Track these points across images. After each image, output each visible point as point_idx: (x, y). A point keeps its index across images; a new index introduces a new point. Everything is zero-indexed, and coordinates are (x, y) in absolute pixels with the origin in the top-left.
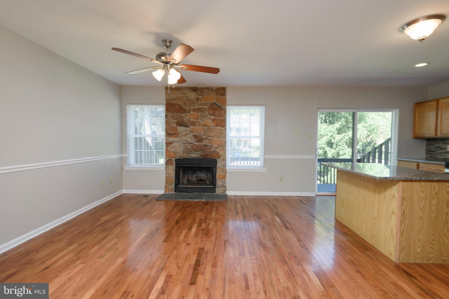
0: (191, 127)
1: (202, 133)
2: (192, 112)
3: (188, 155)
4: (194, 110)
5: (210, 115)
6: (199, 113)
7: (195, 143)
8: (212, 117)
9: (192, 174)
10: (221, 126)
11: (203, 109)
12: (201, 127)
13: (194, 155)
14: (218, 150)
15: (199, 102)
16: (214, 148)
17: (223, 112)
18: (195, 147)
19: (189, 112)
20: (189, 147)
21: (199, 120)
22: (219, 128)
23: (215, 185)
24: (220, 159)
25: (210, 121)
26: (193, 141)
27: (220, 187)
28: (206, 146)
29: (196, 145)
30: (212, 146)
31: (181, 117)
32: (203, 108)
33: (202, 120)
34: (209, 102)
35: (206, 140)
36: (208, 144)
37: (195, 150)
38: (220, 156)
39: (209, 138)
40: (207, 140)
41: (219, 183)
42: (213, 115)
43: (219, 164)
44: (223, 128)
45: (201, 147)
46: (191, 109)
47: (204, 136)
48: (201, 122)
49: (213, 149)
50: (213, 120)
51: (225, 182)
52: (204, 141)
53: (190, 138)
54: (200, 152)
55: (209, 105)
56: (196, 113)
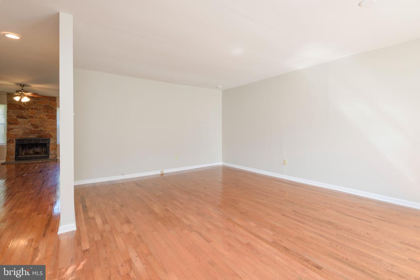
0: (29, 119)
1: (39, 123)
2: (30, 110)
3: (27, 136)
4: (31, 109)
5: (45, 112)
6: (36, 111)
7: (33, 129)
8: (46, 114)
9: (29, 149)
10: (53, 119)
11: (39, 109)
12: (37, 119)
13: (31, 136)
14: (51, 133)
15: (36, 104)
16: (48, 132)
17: (54, 111)
18: (32, 132)
19: (28, 109)
20: (28, 132)
21: (35, 115)
22: (52, 120)
23: (49, 154)
24: (53, 138)
25: (45, 116)
26: (31, 128)
27: (52, 155)
28: (41, 130)
29: (33, 130)
30: (46, 131)
31: (21, 113)
32: (39, 108)
33: (38, 115)
34: (44, 105)
35: (41, 127)
36: (43, 129)
37: (32, 133)
38: (53, 136)
39: (44, 126)
40: (42, 127)
41: (51, 152)
42: (47, 112)
43: (52, 141)
44: (55, 120)
45: (37, 131)
46: (29, 108)
47: (40, 125)
48: (38, 116)
49: (47, 133)
50: (47, 115)
51: (56, 152)
52: (40, 128)
53: (28, 126)
54: (36, 134)
55: (43, 106)
56: (33, 111)
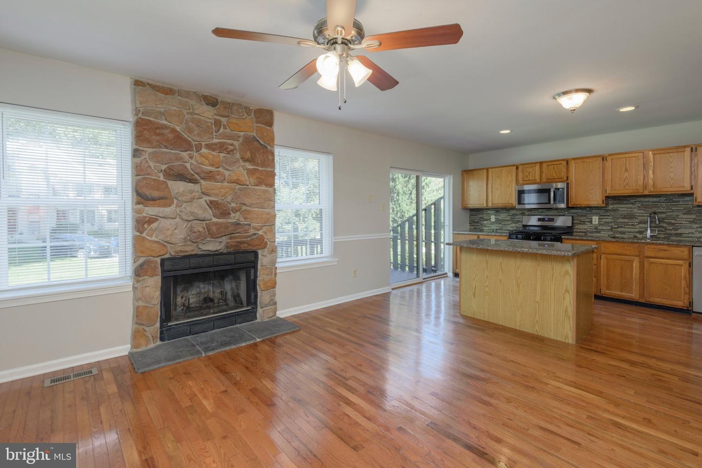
0: (203, 182)
1: (229, 198)
2: (204, 151)
3: (197, 246)
4: (208, 146)
5: (245, 160)
6: (222, 155)
7: (215, 220)
8: (249, 166)
10: (266, 185)
11: (232, 148)
12: (225, 184)
13: (212, 246)
14: (260, 233)
15: (222, 130)
16: (254, 228)
17: (271, 158)
18: (214, 228)
19: (199, 148)
20: (201, 229)
21: (220, 169)
22: (263, 188)
23: (255, 303)
24: (266, 250)
25: (245, 173)
26: (208, 214)
27: (266, 305)
28: (238, 224)
29: (216, 224)
30: (250, 225)
31: (180, 159)
32: (232, 145)
33: (228, 170)
34: (242, 134)
35: (237, 211)
36: (243, 221)
37: (213, 236)
38: (266, 243)
39: (244, 208)
40: (238, 213)
41: (263, 297)
42: (250, 161)
43: (263, 260)
44: (271, 189)
45: (227, 227)
46: (203, 144)
47: (233, 205)
48: (227, 173)
49: (252, 231)
50: (250, 172)
51: (274, 295)
52: (233, 215)
53: (200, 209)
54: (224, 238)
55: (241, 140)
56: (214, 153)
